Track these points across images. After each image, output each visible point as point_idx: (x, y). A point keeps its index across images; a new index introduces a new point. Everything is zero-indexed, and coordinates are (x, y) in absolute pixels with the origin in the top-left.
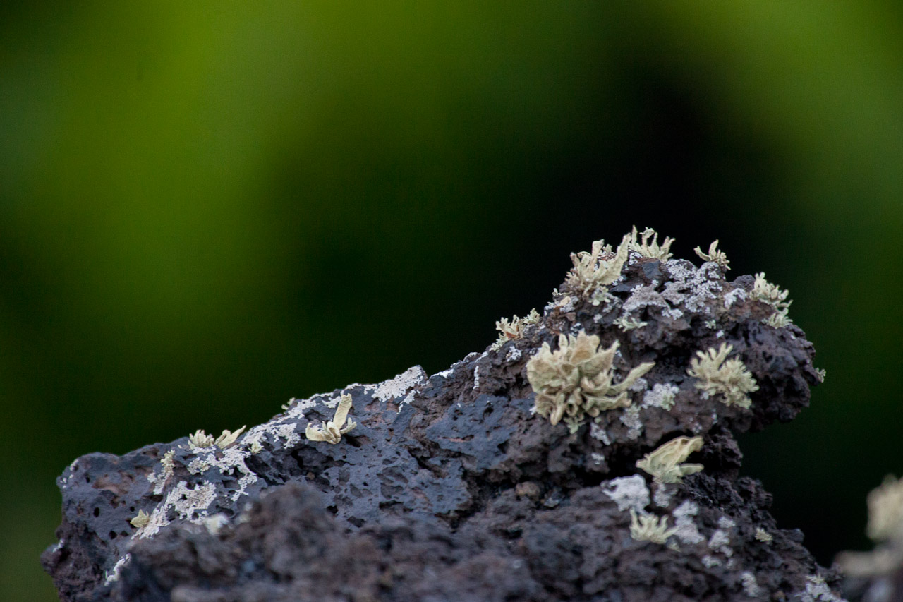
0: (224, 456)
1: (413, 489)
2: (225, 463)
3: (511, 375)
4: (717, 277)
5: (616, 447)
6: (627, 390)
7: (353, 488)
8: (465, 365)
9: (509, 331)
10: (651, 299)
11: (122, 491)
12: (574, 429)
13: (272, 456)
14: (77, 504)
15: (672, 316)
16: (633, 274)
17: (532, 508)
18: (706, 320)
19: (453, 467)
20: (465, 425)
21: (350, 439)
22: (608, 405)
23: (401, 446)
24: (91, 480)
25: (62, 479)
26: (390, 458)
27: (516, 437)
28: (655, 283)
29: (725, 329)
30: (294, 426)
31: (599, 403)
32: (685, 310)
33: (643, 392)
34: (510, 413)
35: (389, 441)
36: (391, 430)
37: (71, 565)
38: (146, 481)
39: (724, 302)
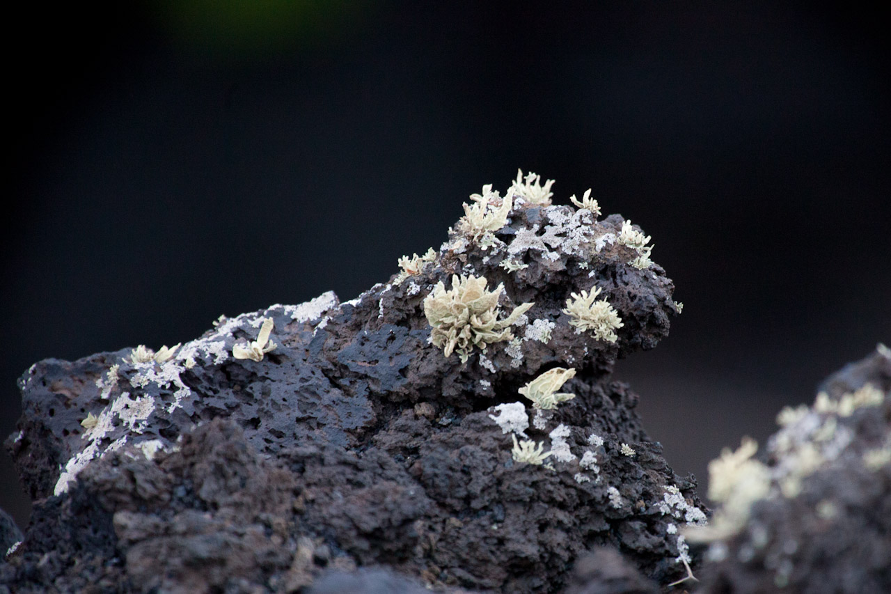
0: (161, 371)
1: (325, 406)
2: (162, 378)
3: (411, 307)
4: (590, 222)
5: (501, 374)
6: (510, 326)
7: (274, 403)
8: (371, 295)
9: (410, 269)
10: (532, 243)
11: (73, 394)
12: (464, 359)
13: (203, 371)
14: (35, 404)
15: (550, 259)
16: (516, 218)
17: (428, 427)
18: (580, 262)
19: (360, 387)
20: (371, 351)
21: (271, 357)
22: (494, 340)
23: (316, 366)
24: (47, 384)
25: (22, 381)
26: (305, 377)
27: (414, 363)
28: (536, 227)
29: (596, 269)
30: (222, 344)
31: (486, 338)
32: (561, 253)
33: (524, 327)
34: (410, 341)
35: (305, 360)
36: (307, 350)
37: (30, 455)
38: (94, 386)
39: (595, 245)
